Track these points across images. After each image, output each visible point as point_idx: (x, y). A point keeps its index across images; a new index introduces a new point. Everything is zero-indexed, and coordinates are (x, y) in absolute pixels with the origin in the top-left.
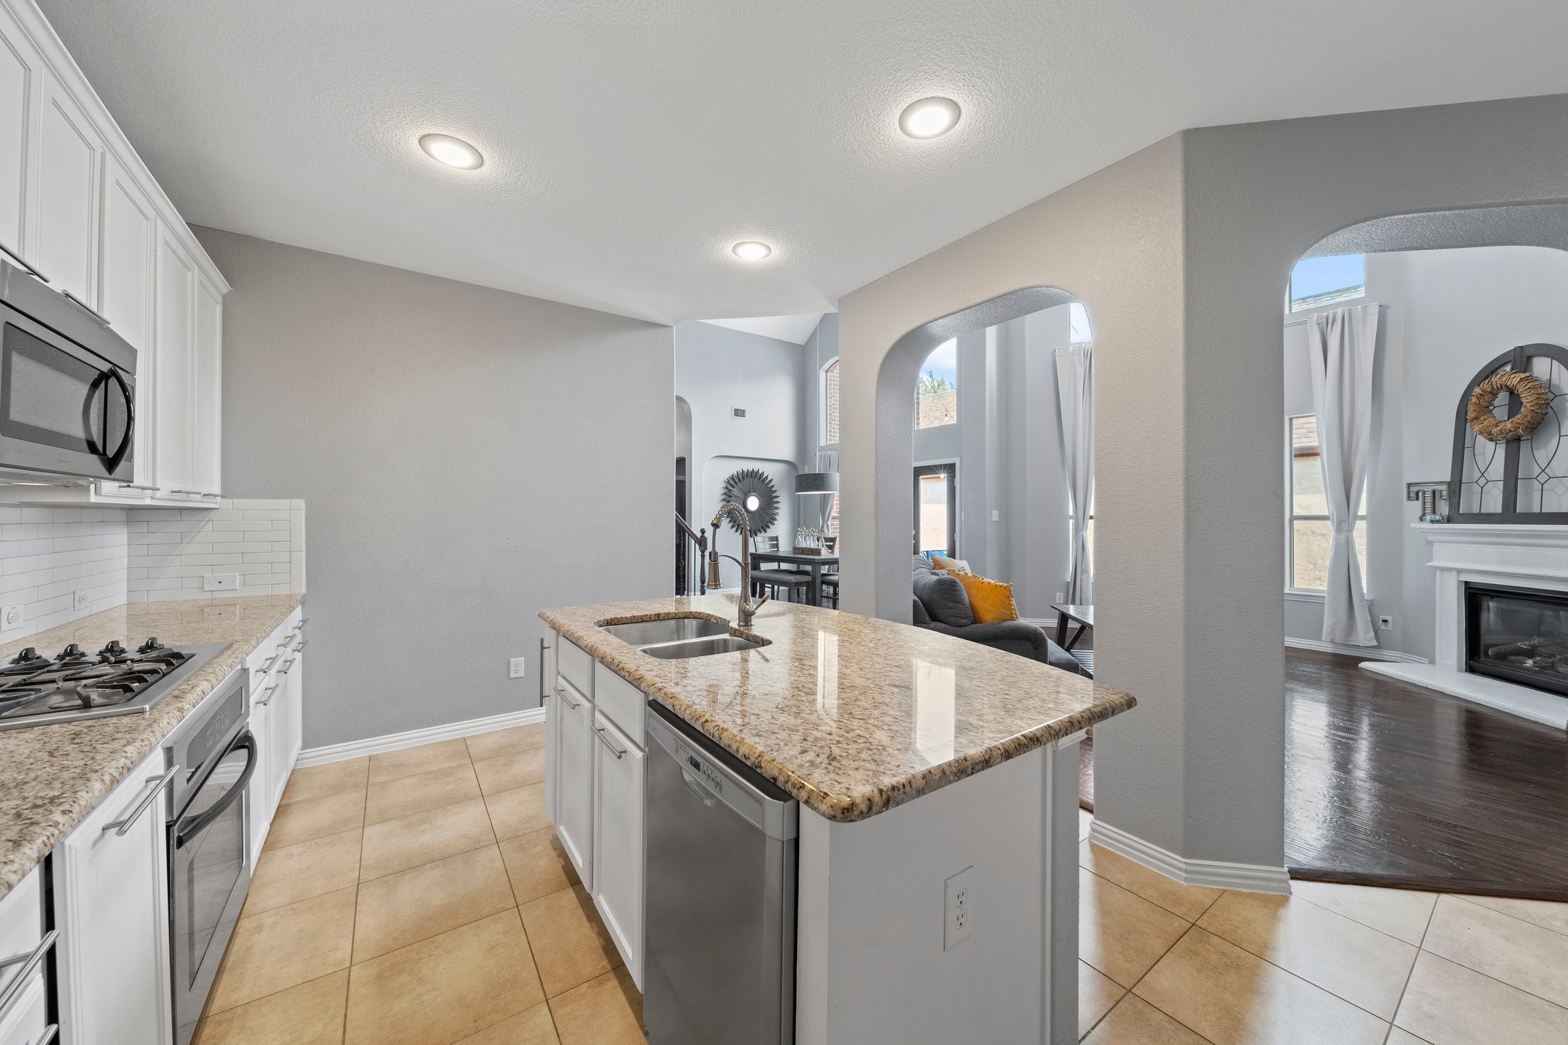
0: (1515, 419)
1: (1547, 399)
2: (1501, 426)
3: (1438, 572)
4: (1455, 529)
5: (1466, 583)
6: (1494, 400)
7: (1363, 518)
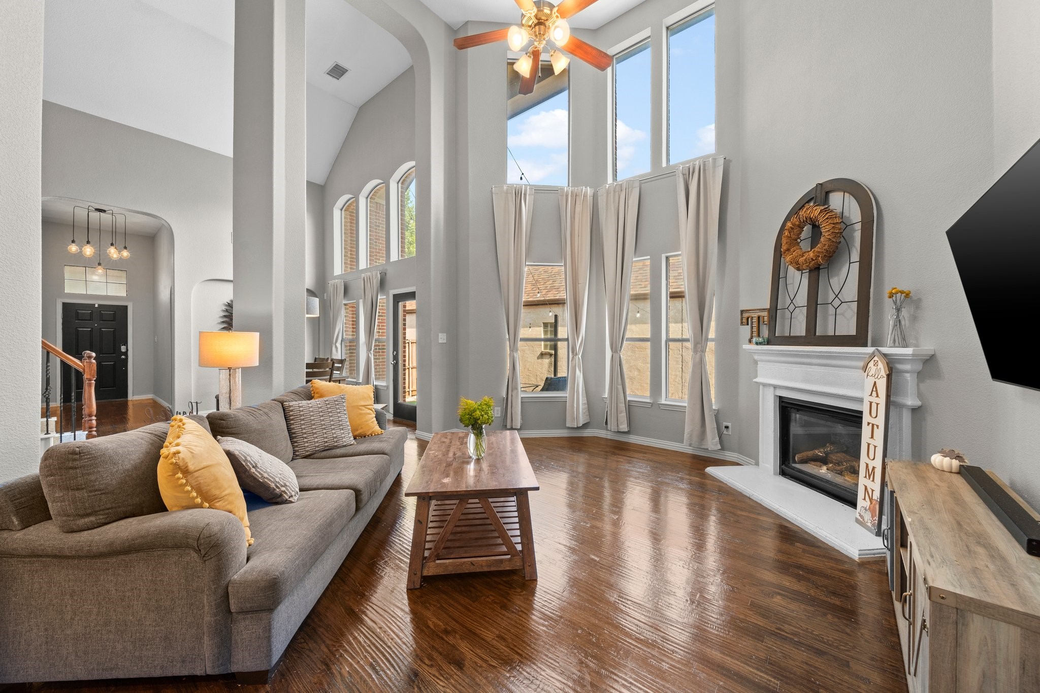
0: (816, 249)
1: (840, 229)
2: (806, 255)
3: (761, 387)
4: (772, 350)
5: (780, 397)
6: (801, 233)
7: (712, 340)
